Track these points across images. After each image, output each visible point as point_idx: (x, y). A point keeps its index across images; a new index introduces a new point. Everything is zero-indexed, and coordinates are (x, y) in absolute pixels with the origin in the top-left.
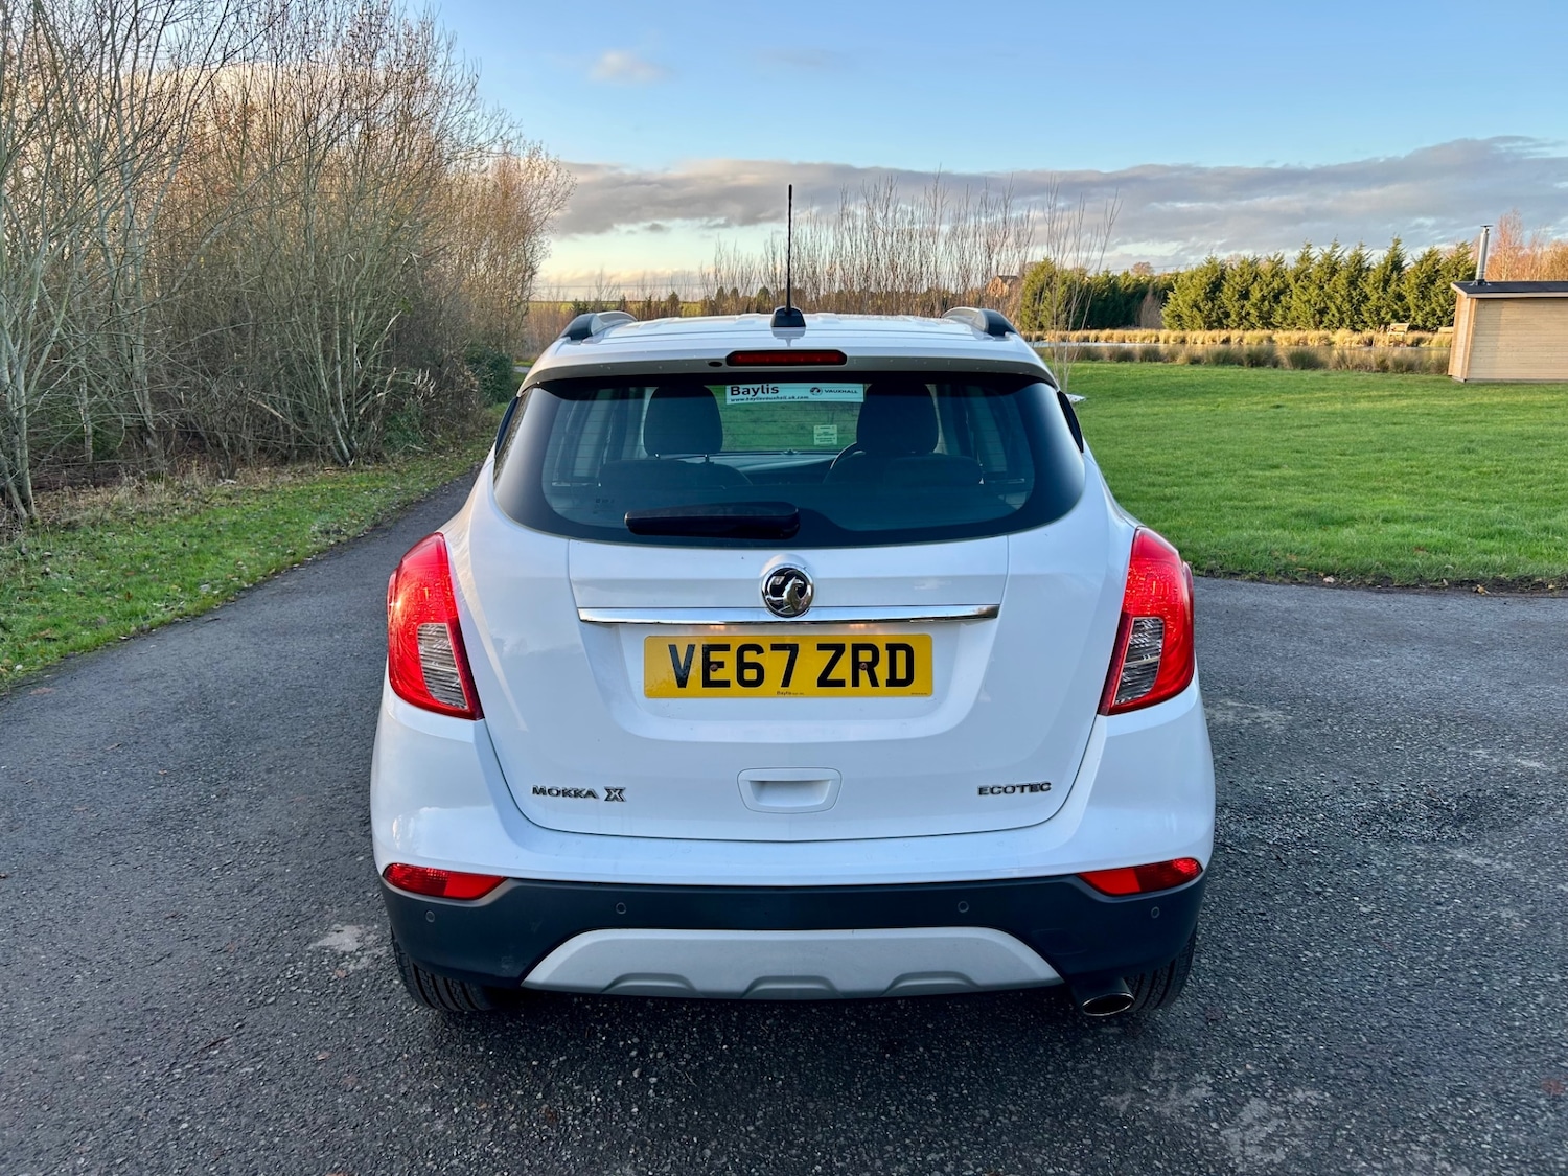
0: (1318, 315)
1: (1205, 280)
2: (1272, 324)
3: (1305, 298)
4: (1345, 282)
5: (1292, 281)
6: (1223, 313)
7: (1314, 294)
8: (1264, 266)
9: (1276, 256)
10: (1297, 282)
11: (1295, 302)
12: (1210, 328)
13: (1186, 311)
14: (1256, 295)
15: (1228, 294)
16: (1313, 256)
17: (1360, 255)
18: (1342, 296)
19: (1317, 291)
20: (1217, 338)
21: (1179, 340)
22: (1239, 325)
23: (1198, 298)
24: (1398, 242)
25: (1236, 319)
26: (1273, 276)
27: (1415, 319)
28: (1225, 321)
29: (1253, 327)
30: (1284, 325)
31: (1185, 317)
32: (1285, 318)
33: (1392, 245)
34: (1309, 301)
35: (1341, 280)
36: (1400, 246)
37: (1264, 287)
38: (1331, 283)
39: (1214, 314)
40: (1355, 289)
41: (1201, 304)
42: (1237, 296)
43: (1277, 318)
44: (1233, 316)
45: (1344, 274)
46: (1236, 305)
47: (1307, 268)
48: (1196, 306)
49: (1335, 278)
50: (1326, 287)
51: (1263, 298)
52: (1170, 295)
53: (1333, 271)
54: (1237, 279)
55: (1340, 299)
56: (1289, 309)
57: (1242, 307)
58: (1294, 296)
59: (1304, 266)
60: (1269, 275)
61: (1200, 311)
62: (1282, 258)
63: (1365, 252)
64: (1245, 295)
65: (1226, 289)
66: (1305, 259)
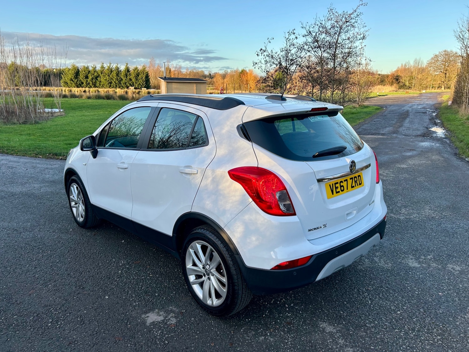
0: (109, 84)
1: (73, 72)
2: (96, 86)
3: (105, 79)
4: (115, 75)
5: (100, 74)
6: (81, 83)
7: (107, 78)
8: (91, 69)
9: (94, 66)
10: (102, 74)
11: (102, 80)
12: (78, 87)
13: (69, 82)
14: (90, 77)
15: (81, 77)
16: (105, 66)
17: (117, 67)
18: (115, 79)
19: (108, 77)
20: (82, 90)
21: (69, 91)
22: (87, 86)
23: (72, 78)
24: (127, 64)
25: (86, 85)
26: (94, 72)
27: (136, 86)
28: (82, 85)
29: (91, 87)
30: (100, 87)
31: (69, 83)
32: (100, 85)
33: (126, 65)
34: (106, 80)
35: (114, 74)
36: (128, 65)
37: (92, 75)
38: (111, 75)
39: (78, 83)
40: (118, 77)
41: (73, 79)
42: (84, 78)
43: (98, 85)
44: (84, 84)
45: (115, 72)
46: (85, 80)
47: (104, 70)
48: (71, 80)
49: (112, 73)
50: (110, 75)
51: (92, 79)
52: (62, 76)
53: (112, 71)
54: (84, 72)
55: (115, 80)
56: (101, 82)
57: (87, 81)
58: (102, 78)
59: (103, 69)
60: (93, 72)
61: (73, 82)
62: (96, 66)
63: (119, 66)
64: (87, 77)
65: (80, 75)
66: (102, 67)
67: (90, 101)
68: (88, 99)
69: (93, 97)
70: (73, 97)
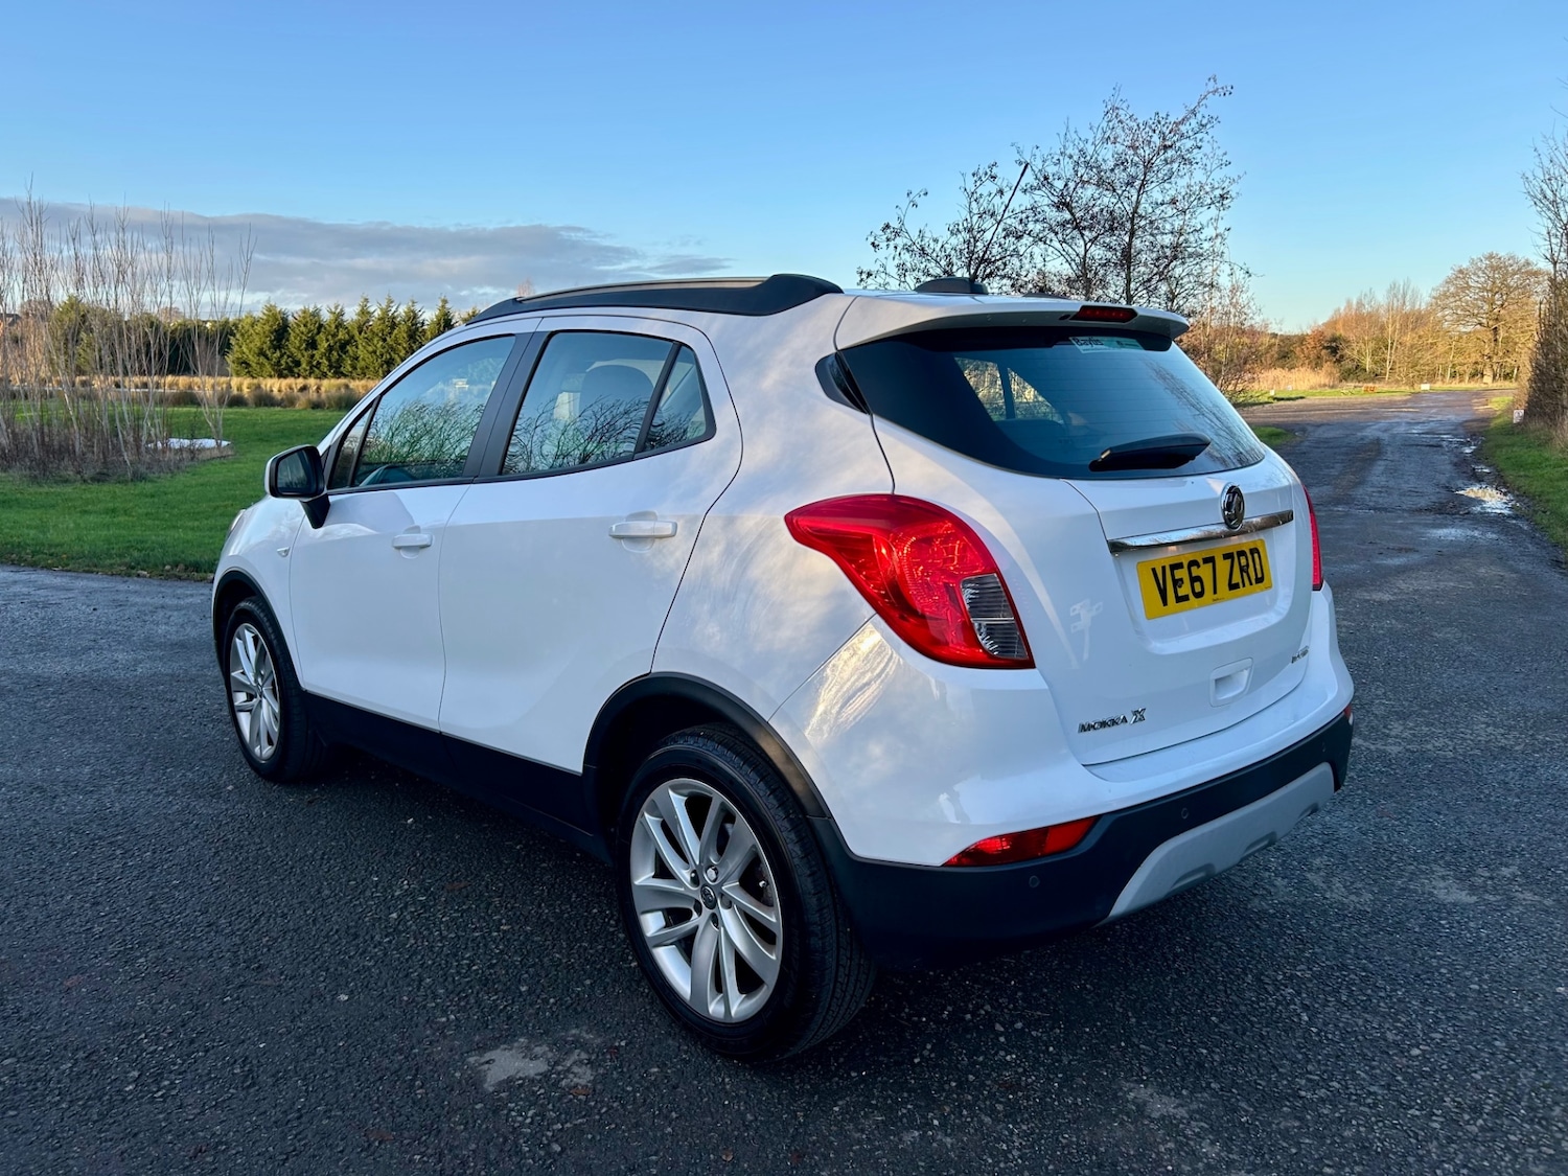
0: (385, 366)
1: (267, 328)
2: (342, 373)
3: (370, 349)
4: (405, 335)
5: (356, 333)
6: (292, 362)
7: (379, 346)
8: (326, 317)
9: (336, 308)
10: (360, 333)
11: (361, 353)
12: (281, 376)
13: (253, 359)
14: (323, 345)
15: (294, 342)
16: (371, 310)
17: (413, 311)
18: (405, 348)
19: (381, 343)
20: (294, 386)
21: (253, 387)
22: (310, 373)
23: (264, 346)
24: (445, 302)
25: (308, 368)
26: (337, 327)
28: (296, 370)
29: (325, 375)
30: (354, 374)
31: (254, 365)
32: (354, 368)
33: (440, 304)
34: (375, 352)
35: (401, 332)
36: (448, 306)
37: (330, 337)
38: (393, 337)
39: (283, 362)
40: (414, 343)
41: (268, 352)
42: (304, 345)
43: (347, 367)
44: (304, 365)
45: (404, 328)
46: (305, 354)
47: (368, 321)
48: (262, 353)
49: (396, 331)
50: (388, 339)
51: (330, 349)
52: (233, 341)
53: (393, 325)
54: (303, 328)
55: (404, 352)
56: (357, 359)
57: (313, 356)
58: (360, 346)
59: (365, 319)
60: (333, 326)
61: (268, 359)
62: (342, 310)
63: (417, 308)
64: (312, 344)
65: (292, 338)
66: (364, 312)
67: (319, 414)
68: (313, 408)
69: (330, 404)
70: (266, 405)
